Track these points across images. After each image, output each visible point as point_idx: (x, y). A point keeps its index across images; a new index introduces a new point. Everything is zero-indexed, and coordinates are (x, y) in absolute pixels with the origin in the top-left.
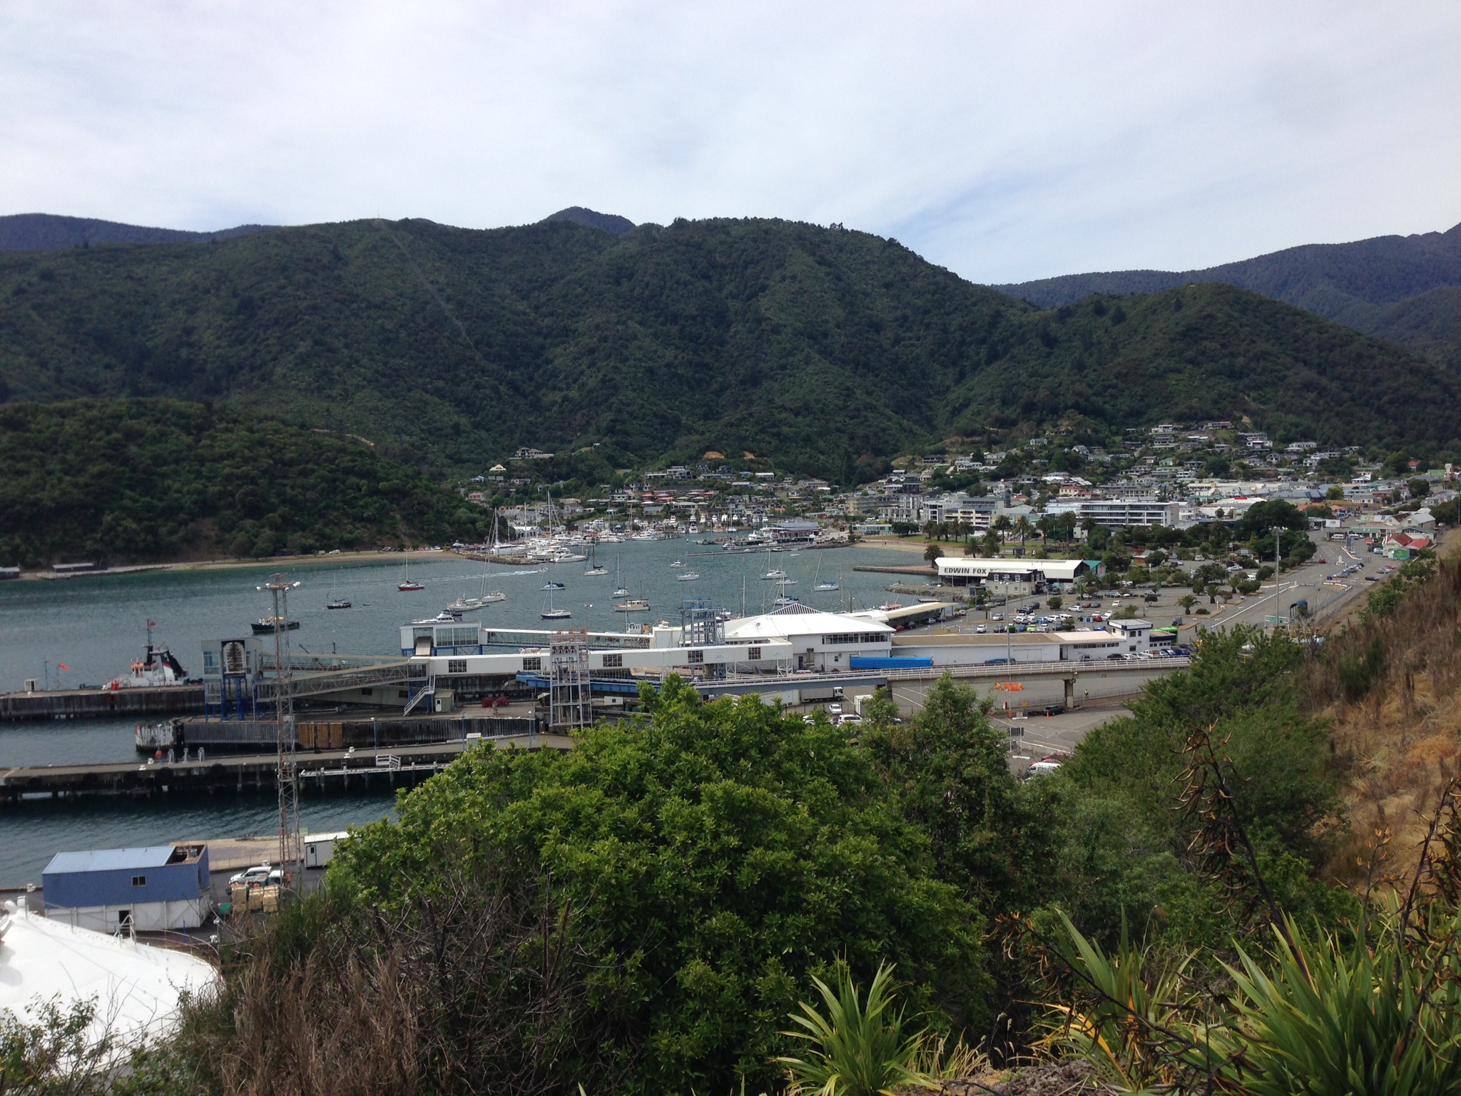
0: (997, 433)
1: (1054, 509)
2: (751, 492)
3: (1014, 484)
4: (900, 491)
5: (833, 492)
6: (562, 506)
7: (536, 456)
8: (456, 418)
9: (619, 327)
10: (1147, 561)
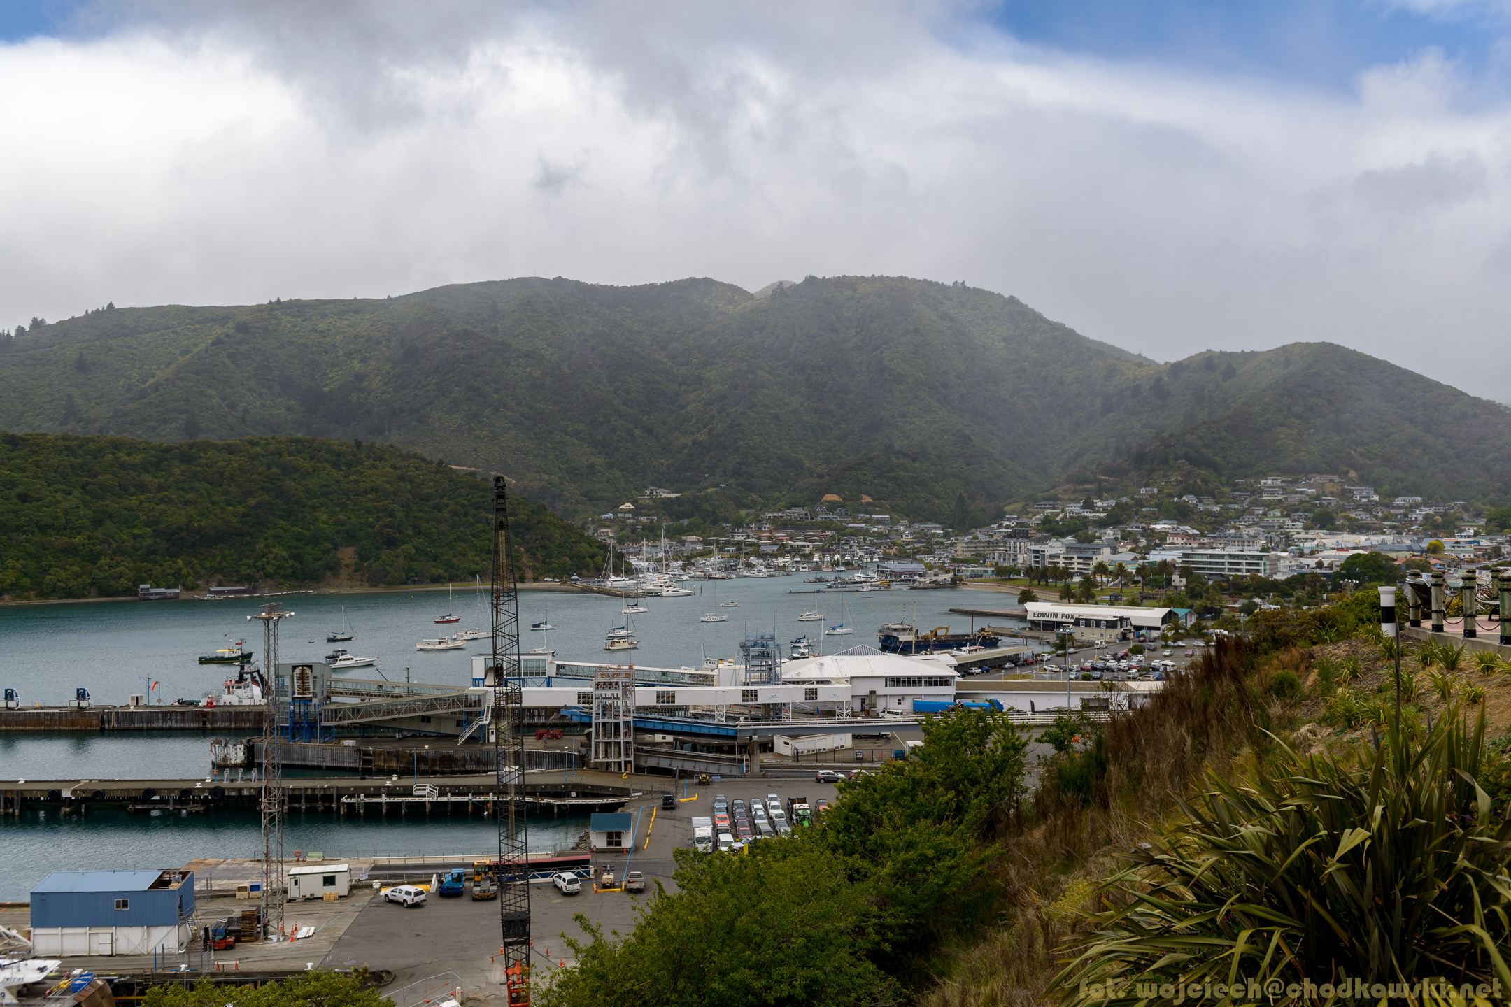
0: (1107, 481)
1: (1155, 557)
2: (866, 533)
3: (1123, 531)
4: (1010, 536)
5: (946, 535)
6: (683, 543)
7: (664, 495)
8: (592, 459)
9: (750, 376)
10: (1241, 610)
